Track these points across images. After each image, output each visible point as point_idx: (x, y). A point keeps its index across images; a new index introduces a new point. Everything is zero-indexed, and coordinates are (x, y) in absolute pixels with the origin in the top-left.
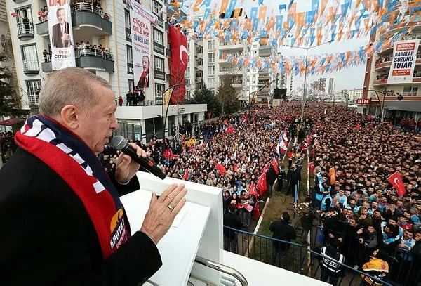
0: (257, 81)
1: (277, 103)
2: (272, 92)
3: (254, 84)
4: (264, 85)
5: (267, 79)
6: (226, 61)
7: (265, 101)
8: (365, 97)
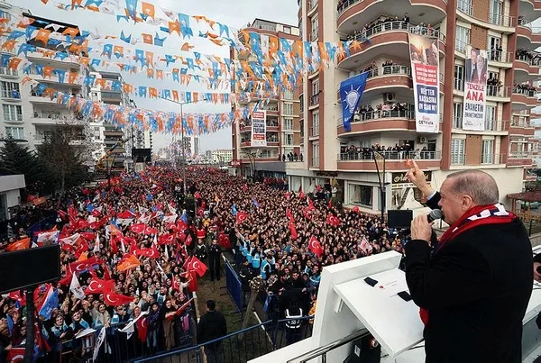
0: (103, 137)
1: (140, 167)
2: (128, 153)
3: (99, 141)
4: (116, 143)
5: (120, 134)
6: (55, 101)
7: (120, 165)
8: (235, 159)
